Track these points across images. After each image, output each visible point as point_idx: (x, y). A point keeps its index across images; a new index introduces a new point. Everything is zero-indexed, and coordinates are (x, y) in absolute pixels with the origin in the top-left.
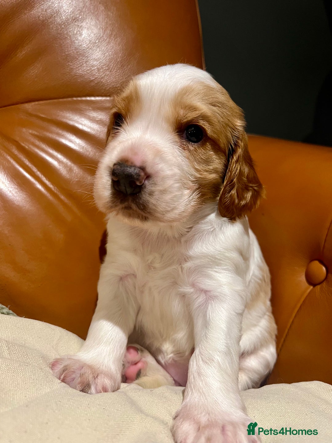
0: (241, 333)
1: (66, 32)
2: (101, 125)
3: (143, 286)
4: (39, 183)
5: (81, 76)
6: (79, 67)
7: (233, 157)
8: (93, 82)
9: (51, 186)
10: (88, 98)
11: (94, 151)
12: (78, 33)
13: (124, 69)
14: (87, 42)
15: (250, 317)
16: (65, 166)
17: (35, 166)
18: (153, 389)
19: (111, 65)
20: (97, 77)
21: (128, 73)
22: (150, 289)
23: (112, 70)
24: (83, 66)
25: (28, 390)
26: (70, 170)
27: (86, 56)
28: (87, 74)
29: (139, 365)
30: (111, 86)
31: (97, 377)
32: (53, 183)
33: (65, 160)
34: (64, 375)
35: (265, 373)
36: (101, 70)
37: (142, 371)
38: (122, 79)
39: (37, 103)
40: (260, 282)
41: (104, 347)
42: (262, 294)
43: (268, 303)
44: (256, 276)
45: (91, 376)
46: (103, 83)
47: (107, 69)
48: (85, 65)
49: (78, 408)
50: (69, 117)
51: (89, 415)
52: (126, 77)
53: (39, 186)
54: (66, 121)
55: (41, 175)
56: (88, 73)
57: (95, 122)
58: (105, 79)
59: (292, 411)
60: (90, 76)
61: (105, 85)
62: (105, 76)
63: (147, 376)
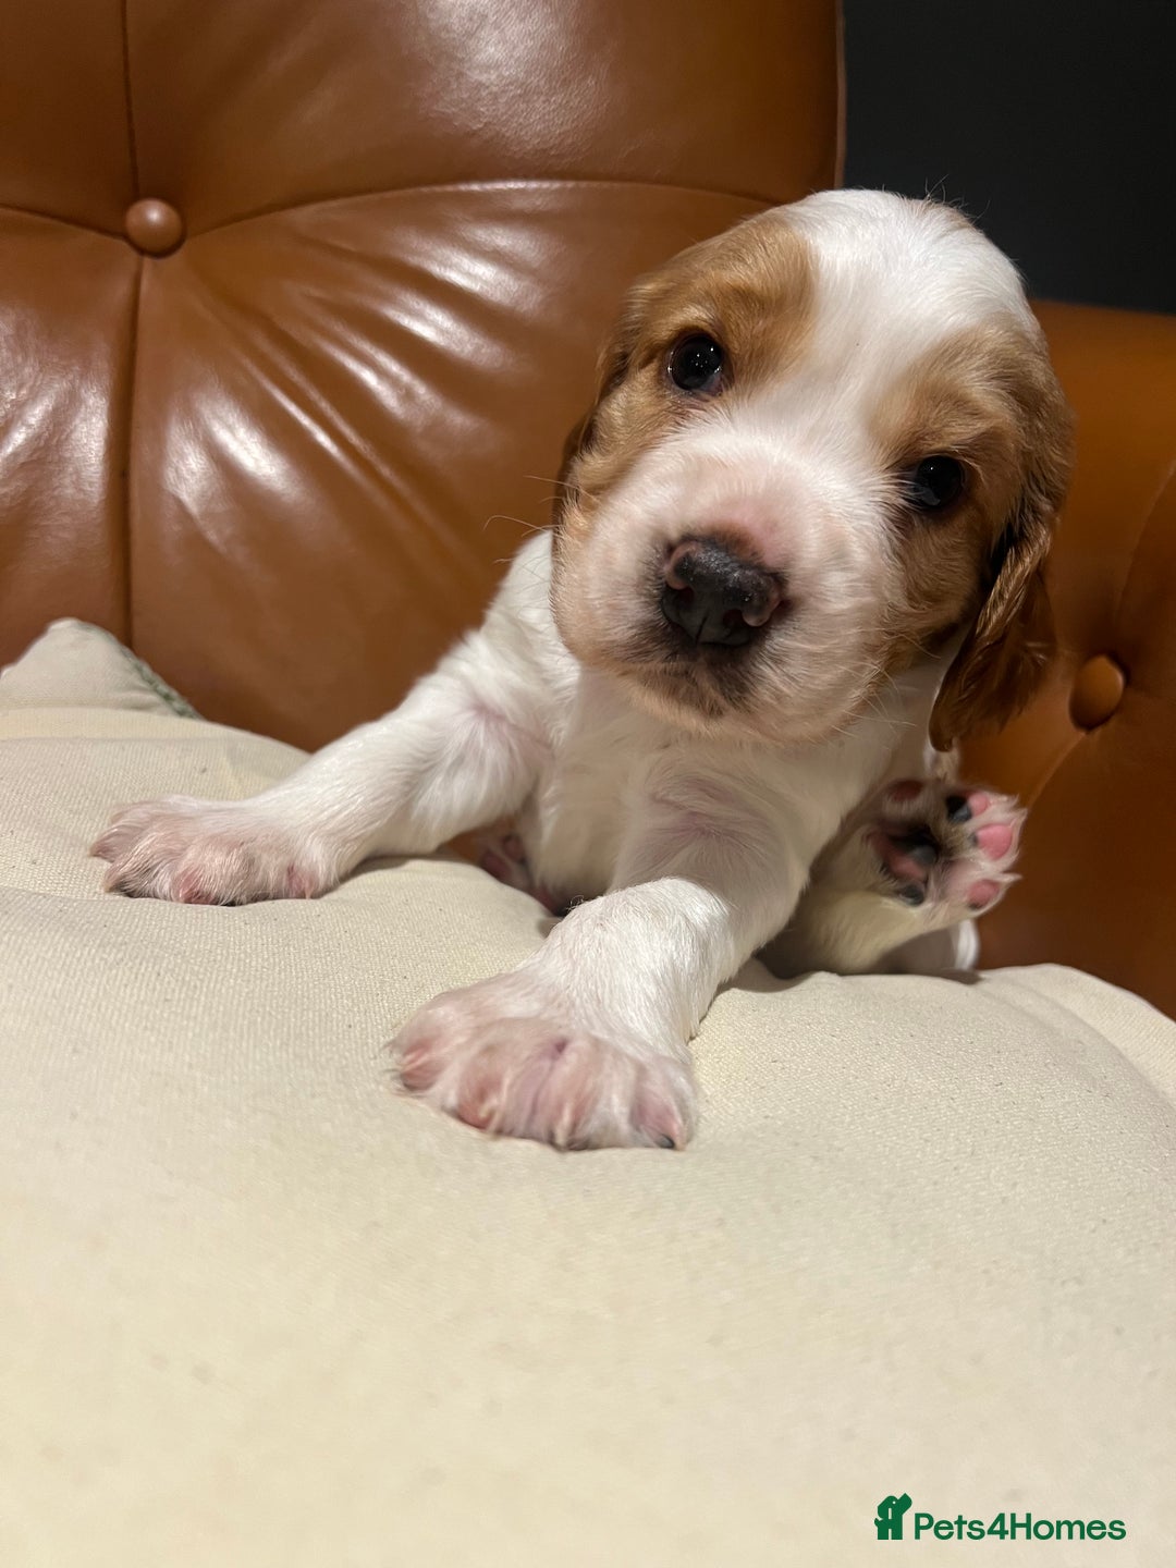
4: (322, 430)
5: (444, 120)
6: (437, 92)
7: (1019, 557)
8: (479, 136)
9: (355, 441)
10: (463, 187)
13: (570, 94)
14: (462, 15)
16: (396, 383)
19: (531, 83)
20: (490, 122)
21: (581, 103)
23: (535, 97)
24: (449, 89)
26: (409, 396)
27: (461, 59)
28: (460, 113)
33: (393, 368)
36: (501, 97)
38: (562, 124)
39: (321, 205)
47: (520, 96)
48: (455, 85)
52: (576, 116)
55: (330, 410)
56: (465, 110)
58: (512, 126)
60: (470, 121)
61: (512, 146)
62: (512, 116)
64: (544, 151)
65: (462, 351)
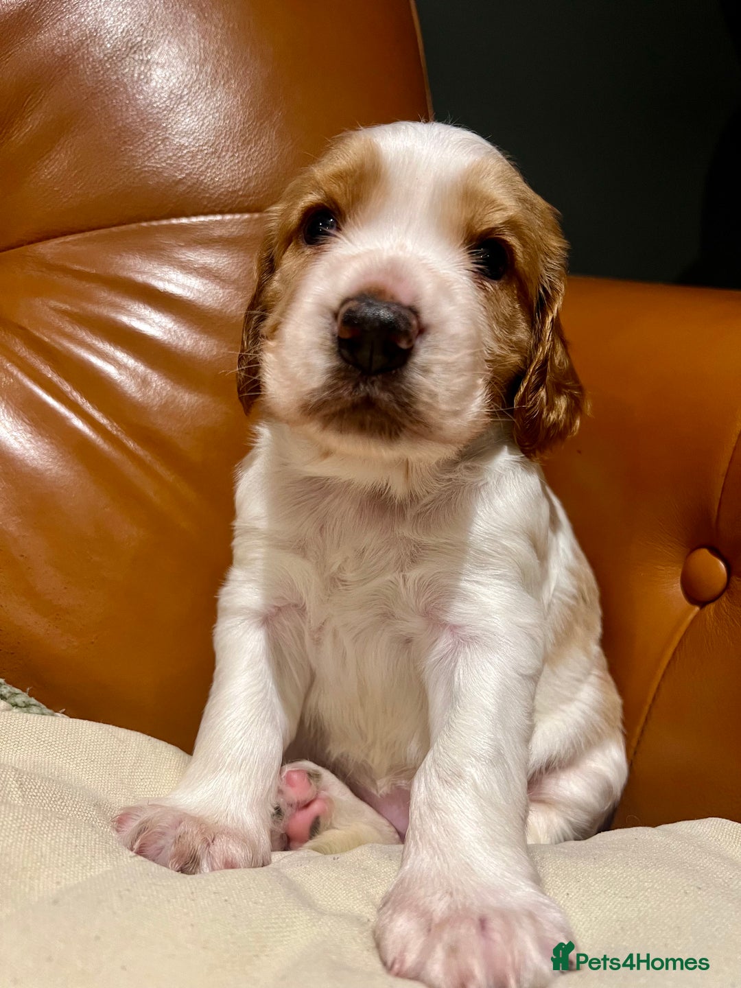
0: (531, 720)
1: (115, 77)
2: (207, 279)
3: (320, 629)
4: (76, 415)
5: (157, 173)
6: (149, 152)
8: (183, 183)
9: (104, 421)
10: (174, 221)
11: (194, 337)
12: (142, 77)
13: (250, 150)
14: (162, 95)
15: (557, 682)
16: (133, 374)
17: (67, 380)
18: (338, 855)
19: (219, 143)
20: (191, 173)
21: (259, 156)
22: (335, 635)
23: (224, 154)
24: (157, 150)
25: (64, 867)
26: (145, 383)
27: (164, 127)
28: (168, 166)
29: (316, 808)
30: (223, 190)
31: (213, 842)
32: (107, 414)
33: (131, 362)
34: (141, 841)
35: (604, 807)
36: (197, 155)
37: (322, 821)
38: (245, 172)
39: (62, 240)
40: (572, 602)
41: (226, 777)
42: (579, 630)
43: (596, 649)
44: (563, 591)
45: (198, 840)
46: (206, 183)
47: (212, 153)
48: (162, 146)
49: (169, 901)
50: (135, 265)
51: (191, 915)
52: (256, 166)
53: (78, 423)
54: (129, 274)
55: (81, 398)
56: (171, 165)
57: (191, 273)
58: (208, 175)
59: (653, 886)
60: (176, 172)
61: (209, 189)
62: (207, 168)
63: (334, 828)
64: (234, 192)
65: (184, 345)
